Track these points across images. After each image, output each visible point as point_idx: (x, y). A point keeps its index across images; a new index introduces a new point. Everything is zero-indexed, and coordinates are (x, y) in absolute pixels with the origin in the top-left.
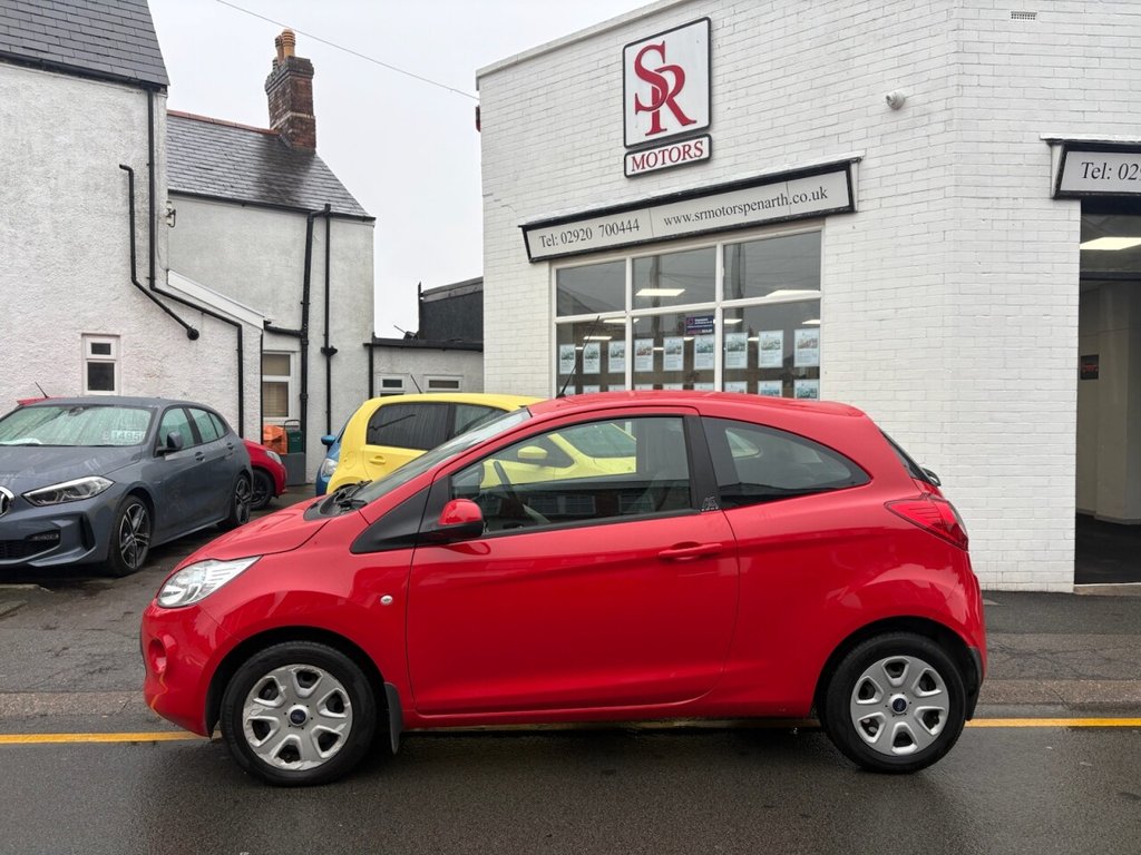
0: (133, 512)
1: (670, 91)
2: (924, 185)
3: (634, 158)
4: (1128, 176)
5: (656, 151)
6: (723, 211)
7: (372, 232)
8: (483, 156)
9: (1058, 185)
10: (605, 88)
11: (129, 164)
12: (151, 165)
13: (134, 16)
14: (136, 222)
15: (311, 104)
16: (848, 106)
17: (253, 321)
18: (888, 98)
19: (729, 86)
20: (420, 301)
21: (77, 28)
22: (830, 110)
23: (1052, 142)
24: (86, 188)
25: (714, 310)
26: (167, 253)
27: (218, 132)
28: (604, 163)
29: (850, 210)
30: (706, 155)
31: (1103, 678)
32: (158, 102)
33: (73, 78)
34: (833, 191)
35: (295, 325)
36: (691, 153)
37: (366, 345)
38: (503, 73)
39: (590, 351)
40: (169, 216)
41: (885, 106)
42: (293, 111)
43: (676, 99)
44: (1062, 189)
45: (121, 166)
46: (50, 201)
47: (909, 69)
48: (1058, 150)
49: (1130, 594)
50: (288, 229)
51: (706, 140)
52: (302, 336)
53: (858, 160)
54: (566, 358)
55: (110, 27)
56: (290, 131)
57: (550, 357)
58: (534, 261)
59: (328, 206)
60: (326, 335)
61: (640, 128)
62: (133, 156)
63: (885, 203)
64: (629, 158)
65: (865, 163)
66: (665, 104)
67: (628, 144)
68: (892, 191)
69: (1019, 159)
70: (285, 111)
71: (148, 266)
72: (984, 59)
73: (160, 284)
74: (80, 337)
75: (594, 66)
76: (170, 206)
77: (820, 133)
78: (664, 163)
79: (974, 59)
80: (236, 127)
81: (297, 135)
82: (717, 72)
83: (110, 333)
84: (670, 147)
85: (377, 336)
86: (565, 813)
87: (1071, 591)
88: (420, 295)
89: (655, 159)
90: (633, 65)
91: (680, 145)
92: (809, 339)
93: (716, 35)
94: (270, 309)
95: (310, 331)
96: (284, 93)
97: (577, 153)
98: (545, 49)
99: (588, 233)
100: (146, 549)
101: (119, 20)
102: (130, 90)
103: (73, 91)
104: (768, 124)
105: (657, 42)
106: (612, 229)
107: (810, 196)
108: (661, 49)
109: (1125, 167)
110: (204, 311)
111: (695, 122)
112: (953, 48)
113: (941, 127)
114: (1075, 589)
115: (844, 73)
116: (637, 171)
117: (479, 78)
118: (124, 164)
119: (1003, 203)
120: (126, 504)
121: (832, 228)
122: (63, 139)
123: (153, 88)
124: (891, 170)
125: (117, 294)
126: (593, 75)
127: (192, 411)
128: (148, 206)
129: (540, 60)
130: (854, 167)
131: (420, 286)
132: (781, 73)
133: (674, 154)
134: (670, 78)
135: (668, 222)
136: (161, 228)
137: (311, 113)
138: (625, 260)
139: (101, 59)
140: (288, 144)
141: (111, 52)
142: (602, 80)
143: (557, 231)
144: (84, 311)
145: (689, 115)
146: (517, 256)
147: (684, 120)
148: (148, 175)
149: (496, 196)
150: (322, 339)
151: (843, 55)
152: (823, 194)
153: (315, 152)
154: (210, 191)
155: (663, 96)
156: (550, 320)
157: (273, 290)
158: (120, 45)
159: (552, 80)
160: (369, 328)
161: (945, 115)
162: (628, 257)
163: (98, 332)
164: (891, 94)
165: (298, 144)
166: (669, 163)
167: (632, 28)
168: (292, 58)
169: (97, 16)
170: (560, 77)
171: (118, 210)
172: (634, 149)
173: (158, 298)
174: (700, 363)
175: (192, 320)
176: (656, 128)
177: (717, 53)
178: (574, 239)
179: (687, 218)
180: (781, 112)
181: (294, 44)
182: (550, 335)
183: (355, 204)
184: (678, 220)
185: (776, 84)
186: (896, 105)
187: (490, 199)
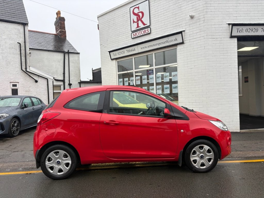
0: (15, 122)
1: (141, 18)
2: (199, 36)
3: (133, 34)
4: (248, 32)
5: (138, 32)
6: (154, 45)
7: (79, 56)
8: (100, 36)
9: (231, 34)
10: (126, 18)
11: (20, 42)
12: (25, 42)
13: (21, 8)
14: (22, 55)
15: (65, 28)
16: (181, 18)
17: (50, 78)
18: (190, 16)
19: (154, 16)
20: (93, 72)
21: (7, 11)
22: (177, 20)
23: (229, 24)
24: (10, 48)
25: (153, 69)
26: (30, 62)
27: (43, 35)
28: (127, 36)
29: (183, 43)
30: (149, 32)
31: (242, 151)
32: (26, 28)
33: (6, 23)
34: (179, 39)
35: (62, 79)
36: (146, 32)
37: (79, 83)
38: (103, 16)
39: (126, 80)
40: (29, 54)
41: (189, 18)
42: (61, 29)
43: (142, 19)
44: (232, 35)
45: (18, 43)
46: (1, 52)
47: (194, 9)
48: (231, 26)
49: (253, 132)
50: (60, 56)
51: (149, 28)
52: (63, 81)
53: (184, 31)
54: (121, 82)
55: (15, 11)
56: (60, 34)
57: (117, 82)
58: (112, 60)
59: (68, 51)
60: (69, 81)
61: (134, 27)
62: (20, 40)
63: (191, 41)
64: (132, 34)
65: (186, 32)
66: (140, 21)
67: (132, 31)
68: (192, 38)
69: (221, 29)
70: (59, 29)
71: (25, 66)
72: (212, 5)
73: (28, 70)
74: (9, 83)
75: (124, 13)
76: (29, 52)
77: (175, 25)
78: (140, 35)
79: (209, 5)
80: (47, 34)
81: (62, 35)
82: (151, 12)
83: (17, 82)
84: (141, 31)
85: (81, 80)
86: (99, 188)
87: (239, 131)
88: (93, 71)
89: (138, 34)
90: (132, 12)
91: (143, 30)
92: (175, 74)
93: (151, 4)
94: (56, 75)
95: (65, 80)
96: (58, 25)
97: (121, 34)
98: (112, 9)
99: (124, 52)
100: (19, 131)
101: (17, 9)
102: (19, 25)
103: (6, 26)
104: (163, 24)
105: (137, 6)
106: (129, 51)
107: (173, 40)
108: (138, 8)
109: (247, 29)
110: (39, 76)
111: (147, 24)
112: (204, 3)
113: (202, 22)
114: (240, 131)
115: (180, 11)
116: (134, 37)
117: (98, 18)
118: (18, 42)
119: (218, 39)
120: (13, 120)
121: (179, 47)
122: (4, 37)
123: (25, 24)
124: (192, 33)
125: (17, 73)
126: (123, 15)
127: (32, 98)
128: (24, 52)
129: (111, 12)
130: (183, 33)
131: (92, 69)
132: (165, 12)
133: (142, 32)
134: (141, 14)
135: (142, 48)
136: (28, 57)
137: (65, 29)
138: (132, 58)
139: (12, 18)
140: (60, 37)
141: (15, 17)
142: (126, 16)
143: (117, 52)
144: (10, 77)
145: (145, 23)
146: (108, 59)
147: (144, 24)
148: (24, 45)
149: (103, 45)
150: (68, 82)
151: (179, 6)
152: (176, 40)
153: (66, 39)
154: (41, 48)
155: (139, 19)
156: (116, 73)
157: (56, 71)
158: (17, 15)
159: (114, 17)
160: (79, 78)
161: (203, 19)
162: (133, 57)
163: (14, 82)
164: (190, 15)
165: (62, 37)
166: (141, 35)
167: (132, 3)
168: (60, 17)
169: (12, 8)
170: (116, 16)
171: (17, 53)
172: (133, 32)
173: (28, 73)
174: (151, 81)
175: (36, 78)
176: (138, 26)
177: (151, 8)
178: (121, 54)
179: (146, 47)
180: (166, 21)
181: (60, 14)
182: (117, 77)
183: (75, 50)
184: (144, 48)
185: (165, 14)
186: (192, 17)
187: (102, 46)
